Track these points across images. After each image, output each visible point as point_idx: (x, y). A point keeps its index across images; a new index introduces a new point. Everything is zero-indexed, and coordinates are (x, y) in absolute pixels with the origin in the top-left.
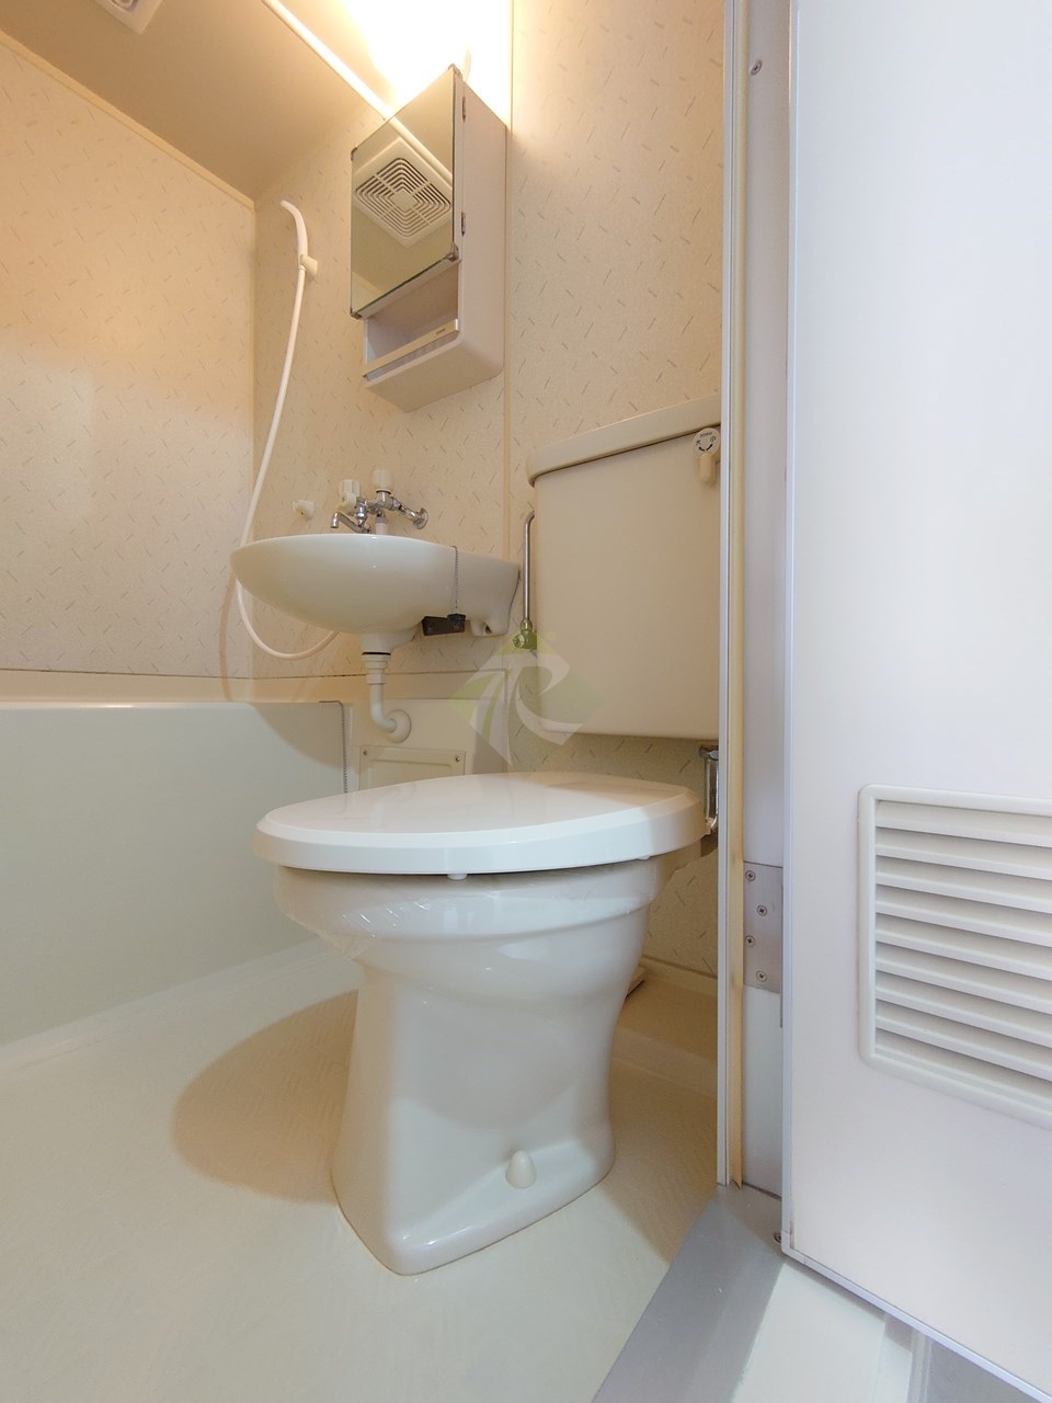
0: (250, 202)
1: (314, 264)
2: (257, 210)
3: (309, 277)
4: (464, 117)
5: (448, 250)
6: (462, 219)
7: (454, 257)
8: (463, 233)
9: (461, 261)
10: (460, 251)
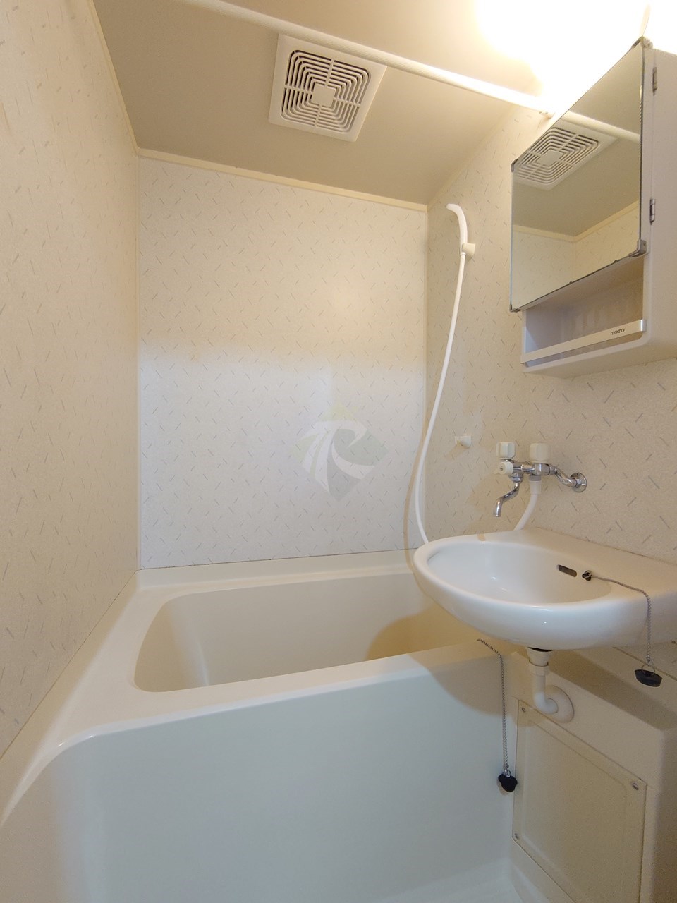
0: (424, 207)
1: (471, 248)
2: (429, 211)
3: (468, 258)
4: (654, 90)
5: (633, 247)
6: (651, 206)
7: (640, 253)
8: (651, 222)
9: (650, 252)
10: (647, 244)
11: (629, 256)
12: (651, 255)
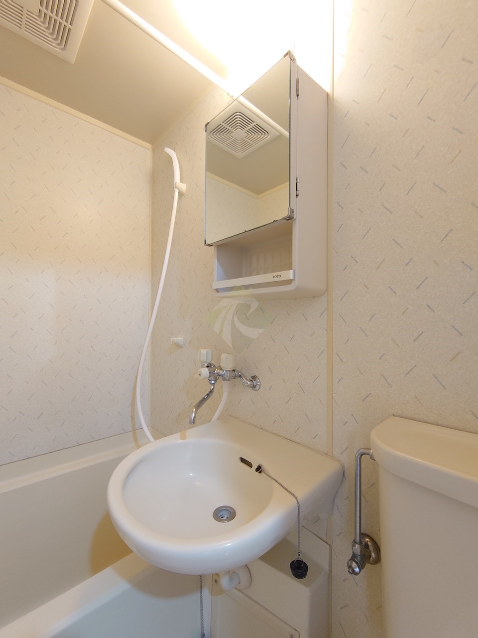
0: (149, 146)
1: (183, 187)
2: (153, 150)
3: (181, 194)
4: (298, 95)
5: (286, 214)
6: (297, 183)
7: (290, 218)
8: (297, 196)
9: (295, 219)
10: (295, 212)
11: (284, 219)
12: (297, 221)
